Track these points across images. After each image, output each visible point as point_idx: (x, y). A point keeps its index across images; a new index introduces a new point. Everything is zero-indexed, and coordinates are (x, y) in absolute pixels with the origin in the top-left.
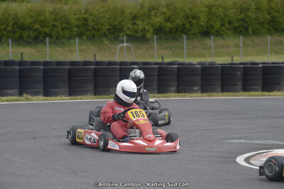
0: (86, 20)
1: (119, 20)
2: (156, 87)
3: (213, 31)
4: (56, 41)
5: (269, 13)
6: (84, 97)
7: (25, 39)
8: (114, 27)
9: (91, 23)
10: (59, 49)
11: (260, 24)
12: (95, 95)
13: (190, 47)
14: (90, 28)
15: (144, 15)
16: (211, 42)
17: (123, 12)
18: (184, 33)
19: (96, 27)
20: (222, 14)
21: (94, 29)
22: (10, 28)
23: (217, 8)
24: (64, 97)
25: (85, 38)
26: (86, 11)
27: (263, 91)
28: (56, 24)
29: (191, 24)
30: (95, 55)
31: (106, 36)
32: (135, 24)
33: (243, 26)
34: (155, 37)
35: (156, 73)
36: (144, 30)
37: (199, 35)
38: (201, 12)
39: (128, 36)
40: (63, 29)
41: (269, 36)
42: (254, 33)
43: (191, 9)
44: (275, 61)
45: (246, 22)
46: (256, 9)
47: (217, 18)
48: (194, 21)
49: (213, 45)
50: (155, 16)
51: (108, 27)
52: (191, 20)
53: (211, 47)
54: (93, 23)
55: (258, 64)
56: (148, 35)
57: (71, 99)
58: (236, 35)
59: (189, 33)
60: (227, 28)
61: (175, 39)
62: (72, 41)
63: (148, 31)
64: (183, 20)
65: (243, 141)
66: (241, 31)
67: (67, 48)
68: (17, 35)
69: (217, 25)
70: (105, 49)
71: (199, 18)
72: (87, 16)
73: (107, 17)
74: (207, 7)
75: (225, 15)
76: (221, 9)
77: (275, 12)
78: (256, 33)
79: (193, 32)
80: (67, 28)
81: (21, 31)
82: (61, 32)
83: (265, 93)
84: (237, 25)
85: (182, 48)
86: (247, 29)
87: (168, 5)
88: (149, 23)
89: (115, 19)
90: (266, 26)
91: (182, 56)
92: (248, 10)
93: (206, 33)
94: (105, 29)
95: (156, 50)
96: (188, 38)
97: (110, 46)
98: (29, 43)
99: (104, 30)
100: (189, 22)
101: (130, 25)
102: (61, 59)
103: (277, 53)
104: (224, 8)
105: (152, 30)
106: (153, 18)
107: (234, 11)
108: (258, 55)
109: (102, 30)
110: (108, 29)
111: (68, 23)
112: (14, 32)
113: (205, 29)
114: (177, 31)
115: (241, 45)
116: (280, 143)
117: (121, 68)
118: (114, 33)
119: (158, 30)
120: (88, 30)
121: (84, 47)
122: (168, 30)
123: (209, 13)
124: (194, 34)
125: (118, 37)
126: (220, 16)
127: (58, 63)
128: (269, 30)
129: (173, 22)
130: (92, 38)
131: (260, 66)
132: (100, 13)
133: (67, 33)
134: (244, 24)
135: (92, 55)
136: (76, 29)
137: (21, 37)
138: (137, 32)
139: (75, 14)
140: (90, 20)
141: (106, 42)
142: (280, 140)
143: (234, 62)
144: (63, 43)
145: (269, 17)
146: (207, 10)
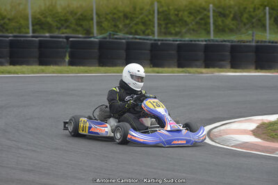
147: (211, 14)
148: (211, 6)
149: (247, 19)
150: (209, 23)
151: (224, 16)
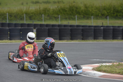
7: (118, 16)
22: (112, 12)
68: (115, 15)
81: (117, 13)
98: (120, 18)
112: (114, 14)
137: (117, 16)
147: (7, 16)
148: (7, 14)
149: (19, 17)
150: (7, 19)
151: (12, 16)
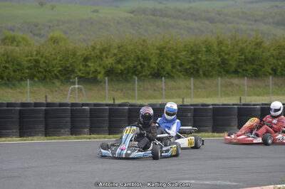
0: (37, 61)
1: (71, 61)
2: (107, 128)
3: (164, 73)
4: (7, 82)
5: (220, 56)
6: (35, 138)
8: (66, 69)
9: (42, 65)
10: (10, 90)
11: (211, 66)
12: (46, 136)
13: (142, 88)
14: (42, 70)
15: (96, 57)
16: (162, 83)
17: (74, 54)
18: (136, 75)
19: (48, 69)
20: (173, 57)
21: (46, 71)
23: (168, 51)
24: (14, 138)
25: (36, 79)
26: (38, 53)
27: (213, 132)
28: (7, 65)
29: (143, 66)
30: (46, 97)
31: (57, 78)
32: (86, 65)
33: (194, 68)
34: (107, 78)
35: (107, 114)
36: (96, 71)
37: (150, 77)
38: (152, 54)
39: (80, 78)
40: (14, 71)
41: (219, 78)
42: (205, 75)
43: (142, 52)
44: (225, 102)
45: (197, 65)
46: (206, 51)
47: (168, 60)
48: (145, 63)
49: (164, 87)
50: (107, 58)
51: (60, 69)
52: (142, 62)
53: (162, 89)
54: (45, 65)
55: (209, 105)
56: (100, 77)
57: (22, 140)
58: (187, 77)
59: (140, 75)
60: (177, 70)
61: (126, 80)
62: (23, 83)
63: (100, 73)
64: (135, 62)
65: (193, 181)
66: (192, 73)
67: (18, 90)
69: (168, 67)
70: (56, 91)
71: (150, 60)
72: (39, 58)
73: (58, 58)
74: (159, 49)
75: (177, 57)
76: (172, 52)
77: (225, 54)
78: (206, 75)
79: (144, 74)
80: (18, 70)
82: (12, 74)
83: (216, 134)
84: (188, 67)
85: (134, 90)
86: (198, 71)
87: (119, 48)
88: (100, 65)
89: (67, 60)
90: (217, 68)
91: (133, 98)
92: (198, 52)
93: (157, 75)
94: (56, 70)
95: (107, 91)
96: (139, 79)
97: (62, 88)
99: (55, 72)
100: (141, 64)
101: (81, 67)
102: (12, 100)
103: (227, 95)
104: (175, 50)
105: (103, 72)
106: (105, 59)
107: (184, 53)
108: (208, 96)
109: (53, 71)
110: (60, 71)
111: (19, 64)
113: (156, 71)
114: (129, 72)
115: (192, 87)
116: (229, 183)
117: (71, 109)
118: (65, 75)
119: (109, 71)
120: (39, 72)
121: (36, 89)
122: (119, 71)
123: (160, 55)
124: (145, 76)
125: (70, 78)
126: (172, 58)
127: (9, 105)
128: (220, 72)
129: (125, 64)
130: (43, 80)
131: (210, 107)
132: (51, 55)
133: (18, 75)
134: (195, 66)
135: (44, 96)
136: (27, 71)
138: (88, 73)
139: (27, 56)
140: (42, 62)
141: (58, 83)
142: (230, 181)
143: (185, 103)
144: (14, 85)
145: (219, 60)
146: (158, 52)
